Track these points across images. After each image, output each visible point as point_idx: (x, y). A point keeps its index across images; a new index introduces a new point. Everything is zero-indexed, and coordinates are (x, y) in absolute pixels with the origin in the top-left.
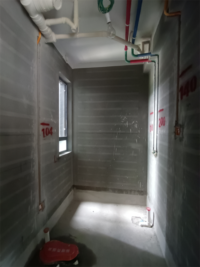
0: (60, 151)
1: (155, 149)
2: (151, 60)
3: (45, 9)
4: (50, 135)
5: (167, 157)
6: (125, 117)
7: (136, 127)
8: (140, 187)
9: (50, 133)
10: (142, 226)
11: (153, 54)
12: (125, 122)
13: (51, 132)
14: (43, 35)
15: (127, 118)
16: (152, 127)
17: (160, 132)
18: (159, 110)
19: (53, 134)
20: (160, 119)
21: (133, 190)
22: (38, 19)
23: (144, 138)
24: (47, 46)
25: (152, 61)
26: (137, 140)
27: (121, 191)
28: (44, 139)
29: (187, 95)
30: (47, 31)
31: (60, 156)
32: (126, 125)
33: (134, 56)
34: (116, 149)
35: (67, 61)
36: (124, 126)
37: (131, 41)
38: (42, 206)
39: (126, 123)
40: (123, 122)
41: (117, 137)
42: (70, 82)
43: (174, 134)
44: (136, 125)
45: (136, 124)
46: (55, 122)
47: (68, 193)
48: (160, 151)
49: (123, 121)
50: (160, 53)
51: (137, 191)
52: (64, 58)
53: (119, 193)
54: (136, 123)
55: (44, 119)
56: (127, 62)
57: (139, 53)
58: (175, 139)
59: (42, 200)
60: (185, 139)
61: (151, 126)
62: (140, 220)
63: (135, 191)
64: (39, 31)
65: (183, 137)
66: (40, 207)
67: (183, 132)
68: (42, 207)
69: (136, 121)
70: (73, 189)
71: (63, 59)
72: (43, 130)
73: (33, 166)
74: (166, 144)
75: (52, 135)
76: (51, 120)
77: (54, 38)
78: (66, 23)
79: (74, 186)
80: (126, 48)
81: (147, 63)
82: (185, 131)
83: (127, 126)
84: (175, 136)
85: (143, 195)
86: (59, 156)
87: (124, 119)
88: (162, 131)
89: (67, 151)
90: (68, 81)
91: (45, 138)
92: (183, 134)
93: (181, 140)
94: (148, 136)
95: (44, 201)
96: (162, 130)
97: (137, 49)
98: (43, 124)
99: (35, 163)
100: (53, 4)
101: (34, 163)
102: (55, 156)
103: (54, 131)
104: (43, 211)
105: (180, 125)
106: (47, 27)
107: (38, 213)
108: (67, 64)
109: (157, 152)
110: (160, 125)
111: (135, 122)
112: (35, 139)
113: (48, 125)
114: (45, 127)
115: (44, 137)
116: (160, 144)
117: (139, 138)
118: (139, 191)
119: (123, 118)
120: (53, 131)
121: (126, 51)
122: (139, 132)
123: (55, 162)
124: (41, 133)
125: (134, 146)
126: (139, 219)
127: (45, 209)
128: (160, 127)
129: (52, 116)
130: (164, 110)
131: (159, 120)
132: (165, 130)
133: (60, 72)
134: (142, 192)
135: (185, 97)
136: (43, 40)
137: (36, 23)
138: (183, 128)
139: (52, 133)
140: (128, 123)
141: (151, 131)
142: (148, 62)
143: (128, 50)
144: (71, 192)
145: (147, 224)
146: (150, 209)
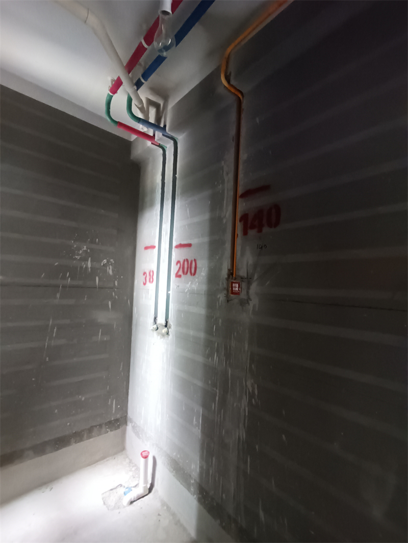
1: (161, 320)
2: (159, 142)
5: (202, 335)
6: (85, 247)
7: (111, 272)
8: (114, 412)
10: (132, 502)
11: (169, 133)
12: (85, 259)
15: (89, 251)
16: (151, 276)
17: (178, 286)
18: (174, 244)
20: (178, 262)
21: (96, 426)
23: (125, 298)
25: (160, 146)
26: (110, 303)
27: (62, 442)
29: (260, 231)
32: (87, 268)
33: (131, 116)
34: (55, 330)
36: (81, 267)
39: (88, 261)
40: (78, 257)
41: (58, 295)
43: (225, 292)
44: (109, 268)
45: (111, 267)
48: (179, 324)
49: (78, 255)
50: (181, 138)
51: (106, 424)
53: (58, 449)
54: (111, 265)
56: (110, 121)
57: (140, 116)
58: (228, 301)
60: (255, 302)
61: (145, 273)
62: (121, 491)
63: (100, 426)
65: (249, 299)
67: (248, 288)
69: (112, 260)
74: (200, 311)
81: (149, 143)
82: (254, 287)
83: (90, 270)
84: (227, 296)
85: (118, 427)
87: (81, 252)
88: (188, 285)
92: (248, 293)
93: (244, 303)
94: (135, 294)
96: (188, 283)
97: (140, 106)
105: (242, 278)
109: (166, 326)
110: (181, 273)
111: (108, 262)
116: (179, 312)
117: (116, 297)
118: (110, 422)
119: (79, 249)
121: (111, 94)
122: (116, 284)
125: (102, 317)
126: (118, 489)
128: (178, 276)
130: (192, 247)
131: (177, 264)
132: (197, 284)
134: (117, 420)
135: (252, 233)
138: (249, 284)
140: (91, 262)
141: (145, 284)
142: (152, 143)
145: (140, 491)
146: (149, 453)
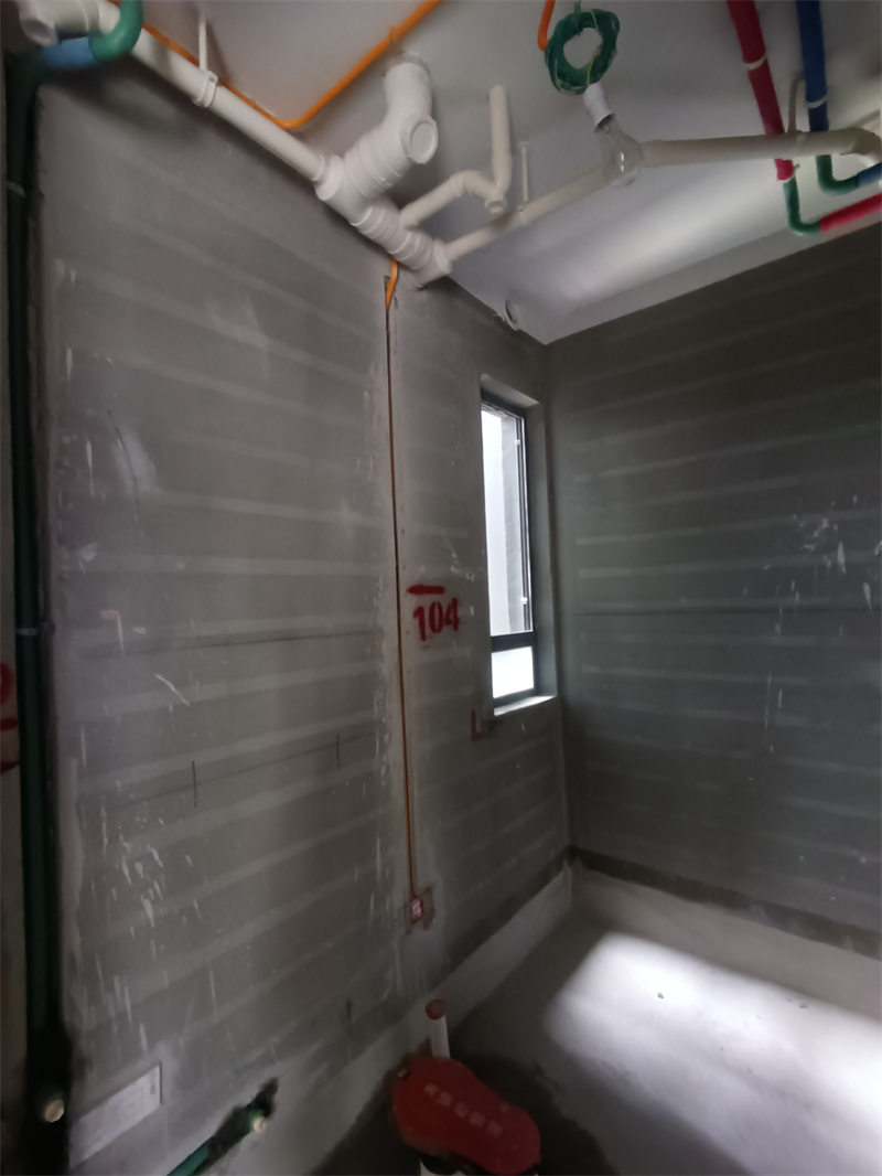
0: (498, 692)
3: (383, 180)
4: (446, 629)
6: (825, 521)
9: (448, 622)
12: (830, 549)
13: (452, 616)
14: (401, 266)
15: (836, 527)
19: (459, 626)
22: (375, 220)
24: (425, 294)
27: (823, 929)
28: (426, 647)
30: (410, 246)
31: (499, 712)
33: (834, 192)
34: (780, 695)
35: (514, 322)
36: (823, 567)
37: (803, 124)
38: (422, 905)
40: (811, 547)
42: (534, 402)
46: (468, 578)
47: (544, 878)
49: (811, 541)
52: (502, 314)
55: (422, 569)
56: (800, 234)
59: (421, 883)
64: (391, 258)
66: (417, 909)
68: (422, 911)
70: (570, 864)
71: (498, 320)
72: (419, 613)
73: (383, 749)
75: (456, 628)
76: (453, 569)
77: (441, 258)
78: (466, 193)
79: (573, 853)
80: (786, 169)
83: (844, 570)
86: (493, 712)
87: (816, 534)
89: (536, 692)
90: (527, 401)
91: (428, 642)
95: (429, 890)
97: (850, 148)
98: (416, 590)
99: (390, 736)
100: (406, 151)
101: (386, 738)
102: (473, 714)
103: (467, 611)
104: (426, 926)
106: (409, 235)
107: (408, 932)
108: (520, 335)
112: (388, 646)
113: (439, 590)
114: (426, 601)
115: (423, 637)
119: (811, 528)
120: (460, 613)
121: (787, 181)
123: (476, 737)
124: (410, 622)
127: (434, 920)
129: (455, 556)
133: (485, 377)
136: (407, 280)
137: (372, 238)
139: (455, 623)
140: (845, 550)
143: (799, 175)
144: (561, 875)
